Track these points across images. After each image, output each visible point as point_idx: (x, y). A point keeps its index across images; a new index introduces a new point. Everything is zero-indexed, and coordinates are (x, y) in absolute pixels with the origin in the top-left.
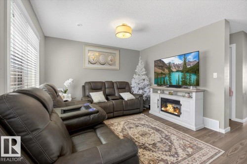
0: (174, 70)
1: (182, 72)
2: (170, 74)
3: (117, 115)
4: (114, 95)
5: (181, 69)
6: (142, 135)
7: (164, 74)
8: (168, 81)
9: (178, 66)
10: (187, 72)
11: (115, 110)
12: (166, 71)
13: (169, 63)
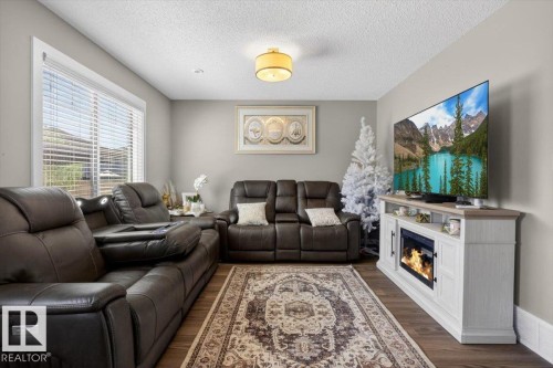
0: (436, 147)
1: (451, 151)
2: (426, 160)
3: (285, 257)
4: (294, 212)
5: (450, 142)
7: (415, 161)
8: (423, 182)
9: (442, 133)
10: (463, 152)
12: (420, 150)
13: (426, 127)
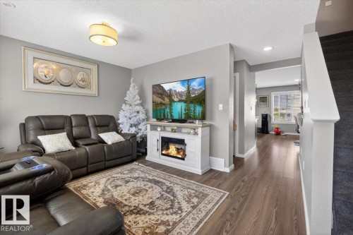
0: (176, 99)
1: (185, 102)
2: (171, 105)
3: (93, 169)
4: (89, 137)
5: (184, 98)
6: (134, 195)
7: (164, 104)
8: (169, 114)
9: (180, 94)
10: (191, 102)
11: (90, 161)
12: (167, 100)
13: (170, 90)
